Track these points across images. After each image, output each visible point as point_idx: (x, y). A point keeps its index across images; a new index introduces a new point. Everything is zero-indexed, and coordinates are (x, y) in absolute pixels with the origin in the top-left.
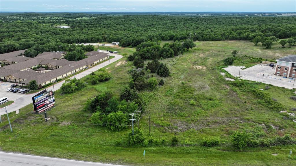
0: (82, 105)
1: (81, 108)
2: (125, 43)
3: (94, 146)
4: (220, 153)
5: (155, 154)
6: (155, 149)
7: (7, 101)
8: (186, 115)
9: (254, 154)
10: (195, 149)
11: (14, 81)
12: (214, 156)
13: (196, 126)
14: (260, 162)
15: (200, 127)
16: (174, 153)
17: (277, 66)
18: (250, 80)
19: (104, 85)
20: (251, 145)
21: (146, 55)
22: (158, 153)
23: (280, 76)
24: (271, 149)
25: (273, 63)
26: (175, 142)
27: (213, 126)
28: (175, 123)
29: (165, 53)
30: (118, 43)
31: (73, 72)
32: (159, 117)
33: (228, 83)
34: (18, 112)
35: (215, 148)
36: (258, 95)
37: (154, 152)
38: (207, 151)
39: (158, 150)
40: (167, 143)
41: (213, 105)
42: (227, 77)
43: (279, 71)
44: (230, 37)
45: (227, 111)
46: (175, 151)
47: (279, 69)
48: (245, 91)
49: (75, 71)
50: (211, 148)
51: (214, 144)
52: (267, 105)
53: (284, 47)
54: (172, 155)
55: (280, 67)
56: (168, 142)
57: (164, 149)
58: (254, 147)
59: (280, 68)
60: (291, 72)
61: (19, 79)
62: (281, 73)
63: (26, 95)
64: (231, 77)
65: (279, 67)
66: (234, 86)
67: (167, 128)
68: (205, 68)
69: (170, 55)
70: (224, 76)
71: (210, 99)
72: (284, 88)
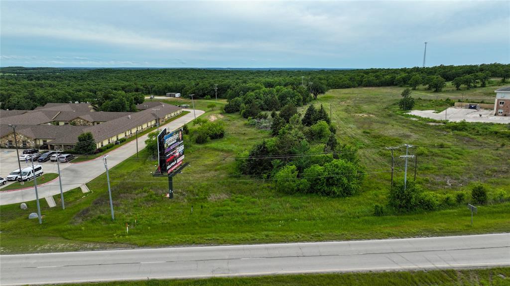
2: (197, 91)
7: (41, 173)
11: (21, 146)
17: (498, 100)
23: (505, 115)
29: (289, 98)
30: (177, 95)
31: (127, 134)
33: (441, 128)
34: (85, 190)
42: (428, 122)
43: (502, 108)
44: (363, 83)
47: (501, 105)
49: (142, 129)
55: (502, 101)
59: (503, 103)
61: (35, 140)
62: (506, 111)
63: (73, 164)
64: (436, 121)
65: (501, 103)
68: (372, 116)
70: (420, 121)
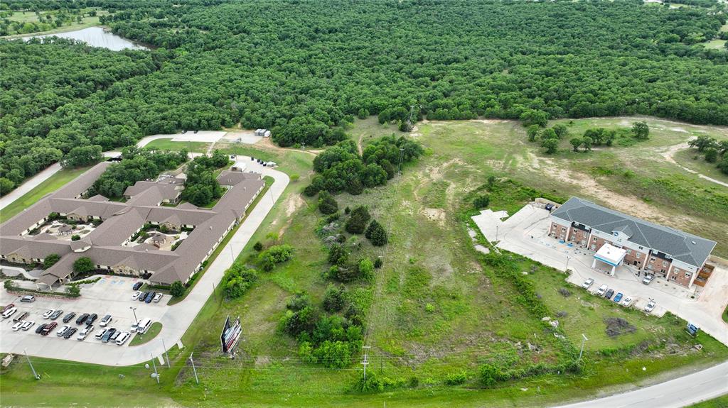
0: (269, 322)
1: (271, 328)
3: (317, 395)
4: (466, 393)
5: (395, 402)
6: (392, 394)
8: (423, 333)
9: (502, 391)
10: (439, 390)
11: (129, 273)
12: (459, 398)
13: (437, 351)
14: (508, 401)
15: (442, 354)
16: (416, 398)
17: (553, 223)
18: (511, 251)
19: (287, 273)
20: (501, 380)
21: (338, 183)
22: (397, 399)
23: (556, 238)
24: (523, 381)
25: (551, 202)
26: (414, 383)
27: (458, 351)
28: (410, 348)
29: (371, 178)
30: (267, 134)
32: (387, 338)
33: (479, 257)
35: (461, 386)
36: (518, 286)
37: (393, 399)
38: (452, 391)
39: (397, 395)
40: (406, 385)
41: (457, 310)
42: (479, 243)
43: (555, 231)
45: (475, 321)
46: (417, 395)
47: (554, 228)
48: (503, 277)
50: (457, 387)
51: (459, 382)
52: (528, 307)
53: (577, 151)
54: (414, 401)
56: (406, 382)
57: (403, 393)
58: (504, 381)
60: (570, 232)
61: (139, 270)
62: (558, 235)
64: (484, 243)
65: (554, 225)
66: (487, 264)
67: (401, 358)
68: (443, 215)
69: (381, 181)
70: (474, 240)
71: (454, 298)
72: (555, 269)
